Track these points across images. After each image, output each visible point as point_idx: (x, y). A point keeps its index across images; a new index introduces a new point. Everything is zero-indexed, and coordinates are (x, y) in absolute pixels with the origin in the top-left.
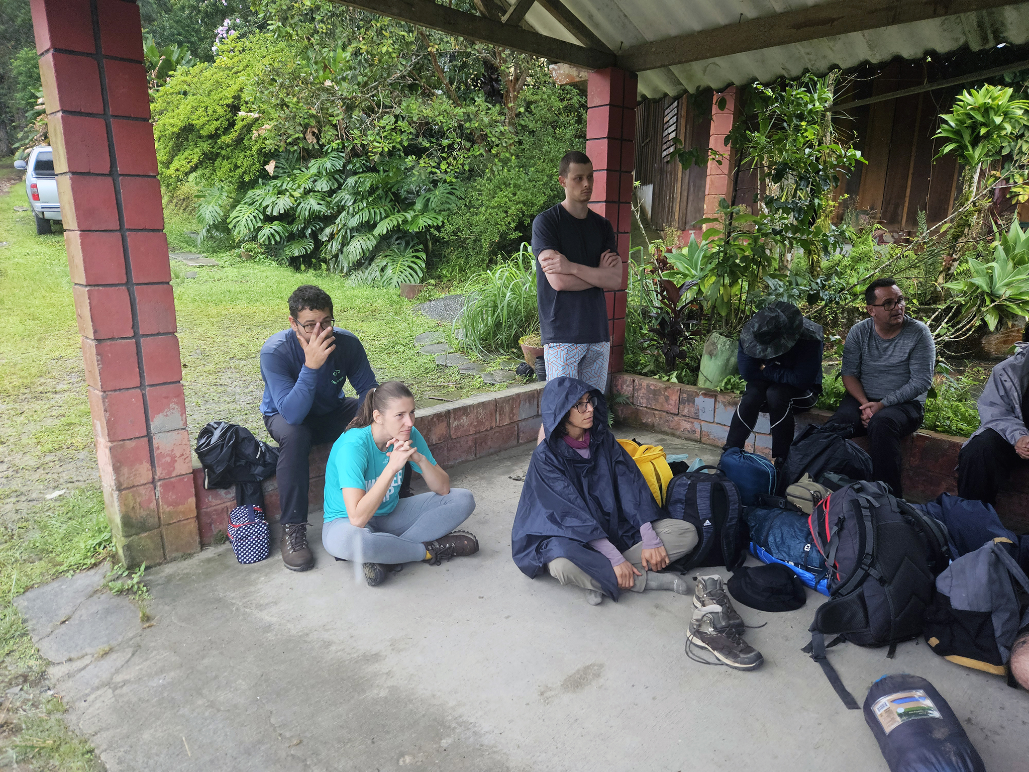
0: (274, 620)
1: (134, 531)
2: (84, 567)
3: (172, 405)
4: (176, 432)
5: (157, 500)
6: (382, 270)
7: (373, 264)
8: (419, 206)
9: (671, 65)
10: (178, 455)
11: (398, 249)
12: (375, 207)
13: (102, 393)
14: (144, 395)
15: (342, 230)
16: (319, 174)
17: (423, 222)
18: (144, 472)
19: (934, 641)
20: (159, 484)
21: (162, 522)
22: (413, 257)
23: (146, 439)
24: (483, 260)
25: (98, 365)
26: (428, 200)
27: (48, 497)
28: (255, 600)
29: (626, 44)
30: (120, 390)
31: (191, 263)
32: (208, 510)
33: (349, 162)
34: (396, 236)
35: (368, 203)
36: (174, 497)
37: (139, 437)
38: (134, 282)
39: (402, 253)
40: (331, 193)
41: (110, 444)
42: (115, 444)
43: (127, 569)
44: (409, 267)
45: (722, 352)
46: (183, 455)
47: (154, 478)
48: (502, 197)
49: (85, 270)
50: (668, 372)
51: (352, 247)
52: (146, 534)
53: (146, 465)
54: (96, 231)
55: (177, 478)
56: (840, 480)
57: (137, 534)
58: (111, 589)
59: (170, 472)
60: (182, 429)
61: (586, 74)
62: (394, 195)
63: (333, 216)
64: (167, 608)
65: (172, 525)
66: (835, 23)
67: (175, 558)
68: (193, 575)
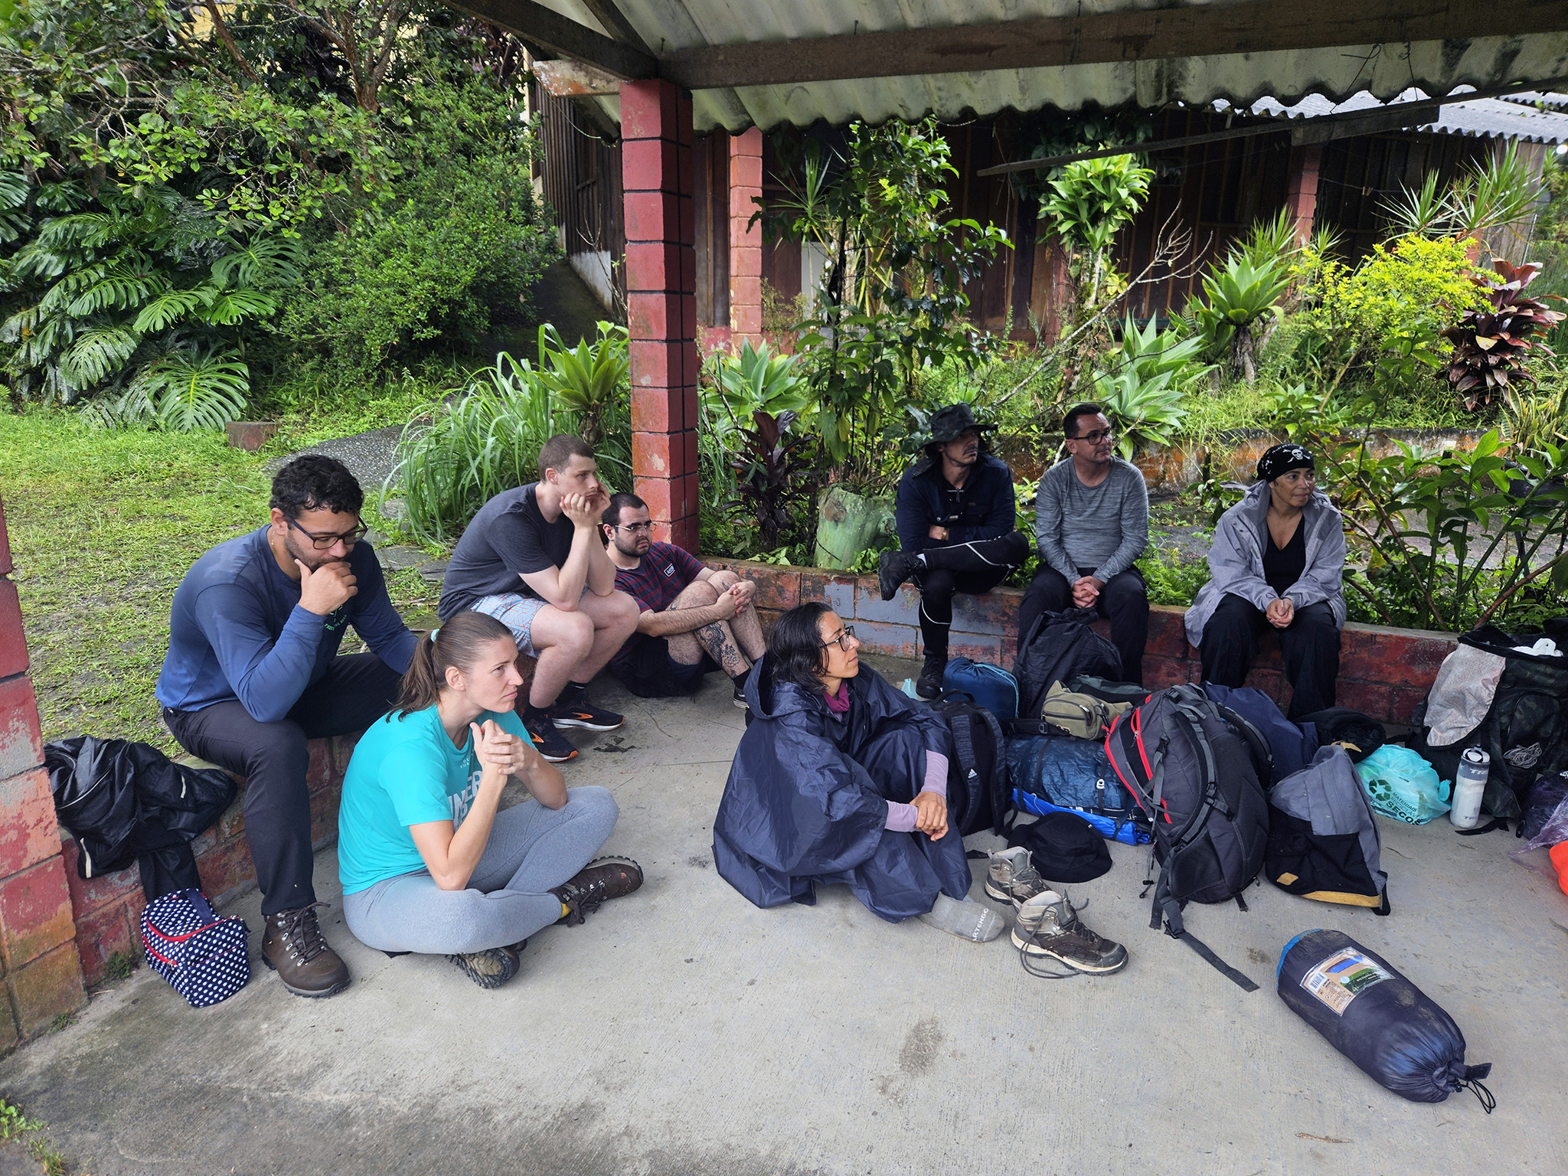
0: (345, 1098)
4: (25, 776)
6: (157, 396)
7: (134, 387)
8: (220, 277)
9: (739, 85)
11: (184, 356)
12: (123, 278)
15: (51, 323)
17: (235, 310)
19: (1288, 878)
21: (9, 965)
22: (220, 371)
24: (368, 376)
26: (237, 267)
28: (280, 1071)
29: (674, 42)
32: (91, 917)
33: (36, 191)
34: (178, 333)
35: (108, 271)
36: (29, 909)
39: (195, 363)
44: (215, 389)
45: (854, 516)
46: (41, 820)
48: (395, 268)
50: (770, 549)
55: (33, 869)
56: (1103, 684)
59: (17, 862)
60: (35, 768)
61: (604, 83)
62: (154, 255)
63: (19, 294)
64: (93, 1137)
65: (30, 968)
66: (994, 53)
67: (41, 1029)
68: (105, 1055)
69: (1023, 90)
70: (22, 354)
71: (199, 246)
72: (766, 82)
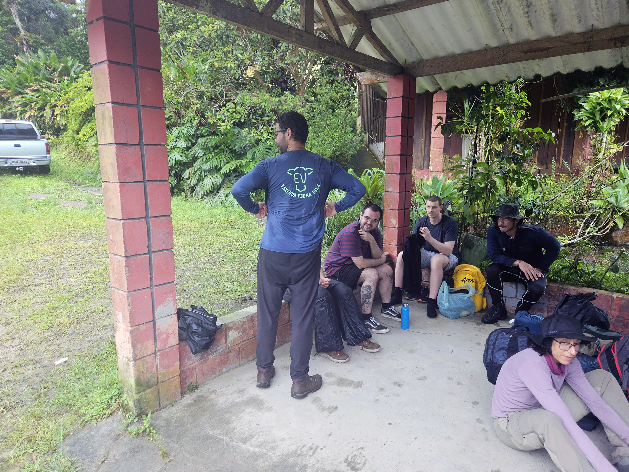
1: (142, 389)
2: (104, 417)
3: (169, 298)
4: (170, 317)
5: (157, 365)
6: (227, 196)
7: (220, 193)
8: (249, 155)
9: (436, 74)
10: (170, 332)
12: (220, 156)
13: (127, 293)
14: (152, 292)
15: (198, 171)
16: (178, 137)
18: (150, 346)
20: (158, 354)
21: (159, 381)
23: (152, 323)
25: (126, 274)
26: (255, 152)
27: (57, 363)
28: (236, 435)
29: (409, 61)
30: (138, 290)
31: (96, 193)
32: (185, 369)
33: (197, 129)
34: (234, 175)
35: (215, 154)
36: (167, 362)
37: (148, 322)
38: (150, 216)
40: (188, 148)
41: (130, 329)
42: (133, 328)
43: (137, 416)
45: (477, 246)
46: (173, 332)
47: (155, 350)
49: (121, 209)
51: (206, 182)
52: (149, 390)
53: (152, 341)
54: (129, 182)
55: (169, 349)
56: (598, 330)
57: (144, 391)
58: (130, 433)
59: (165, 345)
60: (174, 314)
61: (382, 78)
62: (230, 149)
63: (190, 163)
64: (176, 445)
65: (165, 383)
66: (550, 50)
67: (166, 405)
68: (184, 418)
69: (564, 64)
70: (189, 182)
71: (244, 146)
72: (447, 72)
